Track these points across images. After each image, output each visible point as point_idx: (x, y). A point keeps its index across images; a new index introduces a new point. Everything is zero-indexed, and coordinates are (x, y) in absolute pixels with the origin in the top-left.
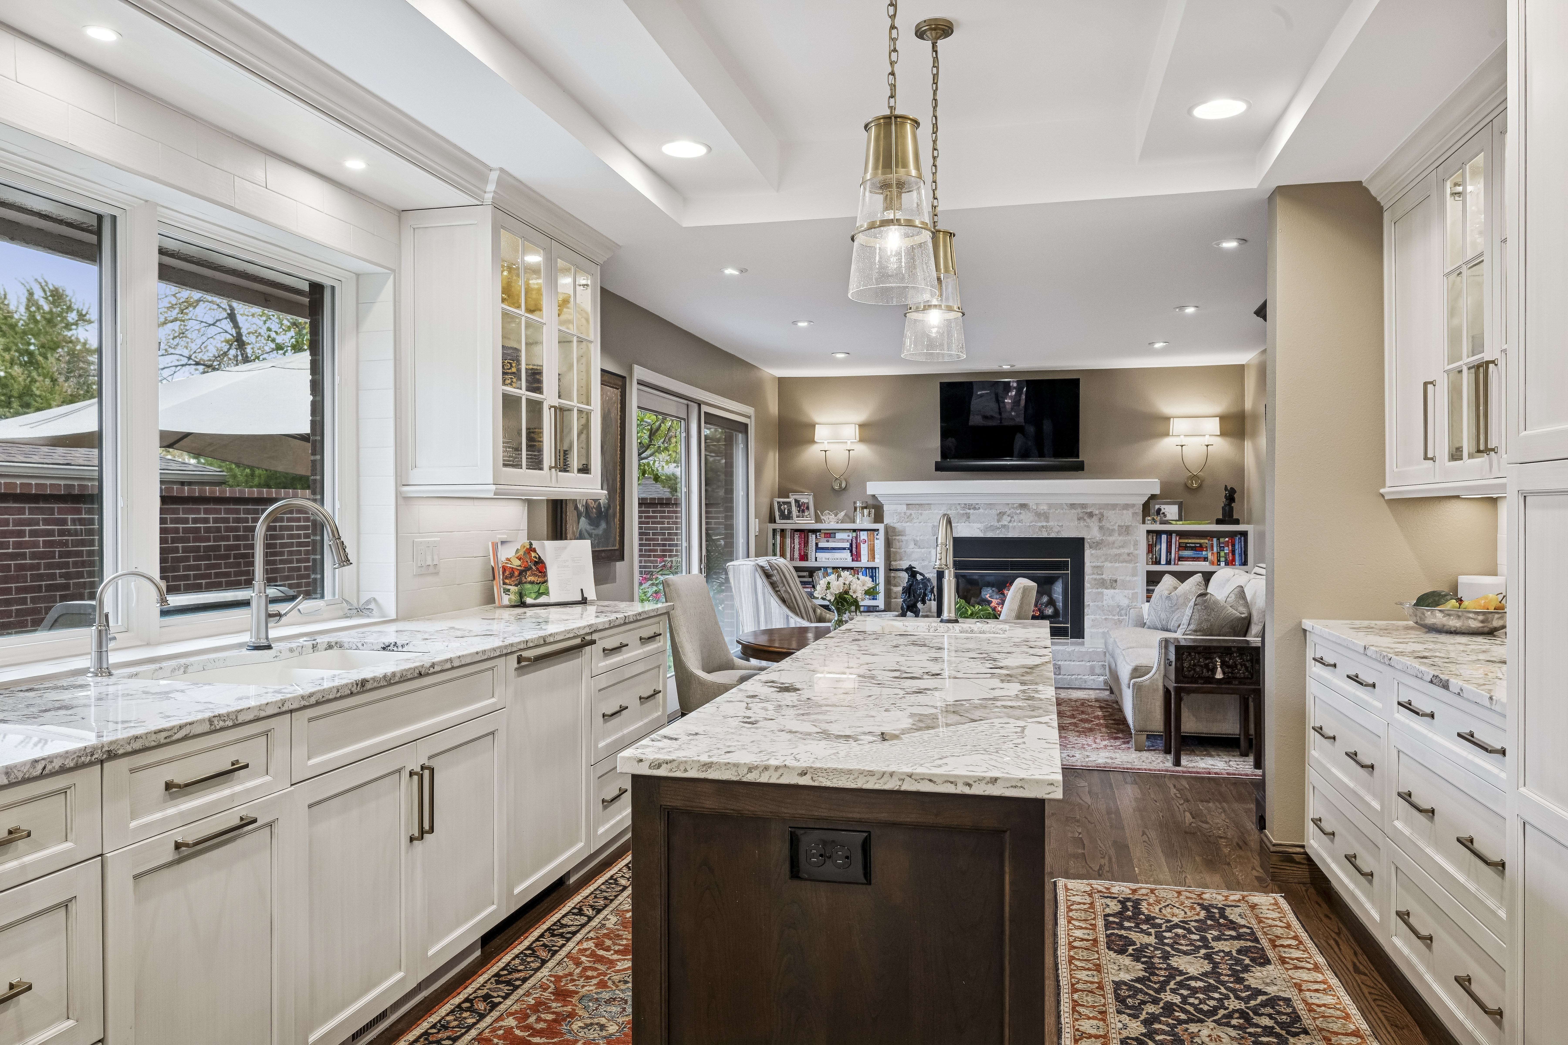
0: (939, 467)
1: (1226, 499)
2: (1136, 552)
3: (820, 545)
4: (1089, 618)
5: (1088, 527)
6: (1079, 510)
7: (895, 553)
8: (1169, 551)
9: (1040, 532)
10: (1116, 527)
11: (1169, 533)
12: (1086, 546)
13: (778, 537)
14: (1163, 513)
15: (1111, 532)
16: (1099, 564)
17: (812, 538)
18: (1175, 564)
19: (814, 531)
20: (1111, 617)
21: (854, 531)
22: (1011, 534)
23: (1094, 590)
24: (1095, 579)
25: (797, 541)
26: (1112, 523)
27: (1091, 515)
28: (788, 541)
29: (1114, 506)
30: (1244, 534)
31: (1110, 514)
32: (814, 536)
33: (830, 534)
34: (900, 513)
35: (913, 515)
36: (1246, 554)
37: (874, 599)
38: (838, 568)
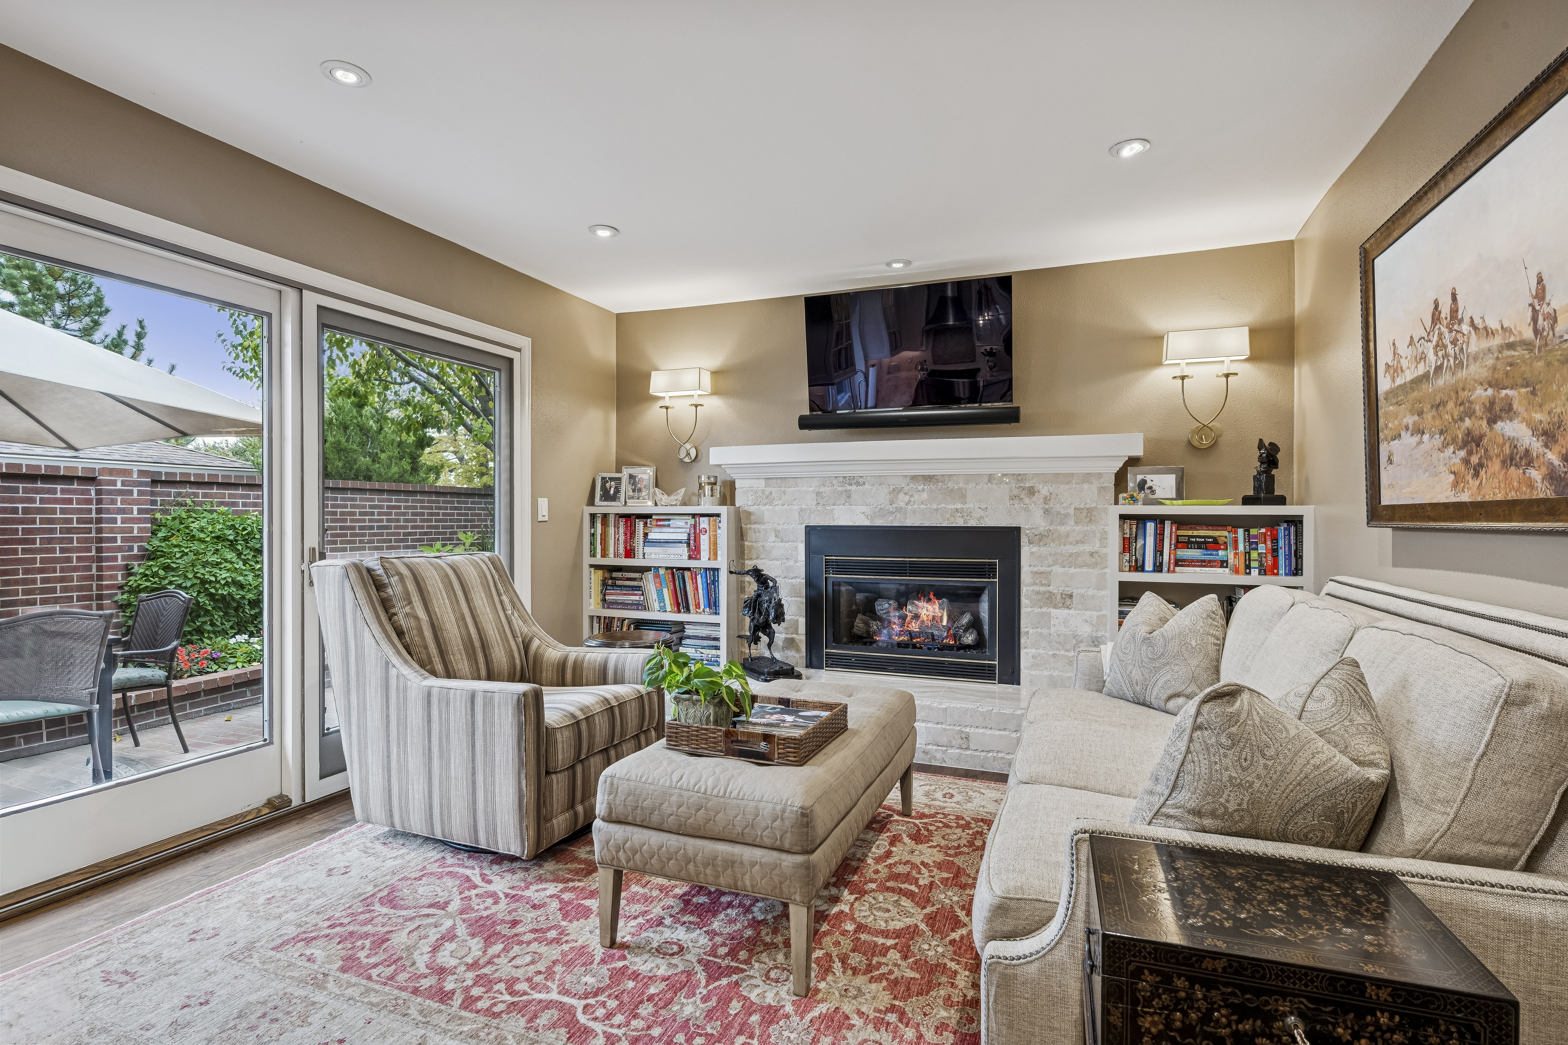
0: (805, 423)
1: (1262, 463)
2: (1104, 550)
3: (651, 536)
4: (1027, 653)
5: (1027, 510)
6: (1013, 484)
7: (751, 548)
8: (1159, 550)
9: (952, 519)
10: (1071, 511)
11: (1160, 520)
12: (1024, 540)
13: (599, 526)
14: (1150, 488)
15: (1063, 518)
16: (1043, 569)
17: (640, 526)
18: (1169, 571)
19: (646, 517)
20: (1062, 652)
21: (694, 516)
22: (909, 523)
23: (1036, 610)
24: (1038, 593)
25: (622, 530)
26: (1065, 505)
27: (1031, 492)
28: (611, 530)
29: (1067, 478)
30: (1296, 522)
31: (1062, 490)
32: (641, 524)
33: (664, 521)
34: (756, 492)
35: (774, 495)
36: (1299, 556)
37: (716, 613)
38: (672, 568)
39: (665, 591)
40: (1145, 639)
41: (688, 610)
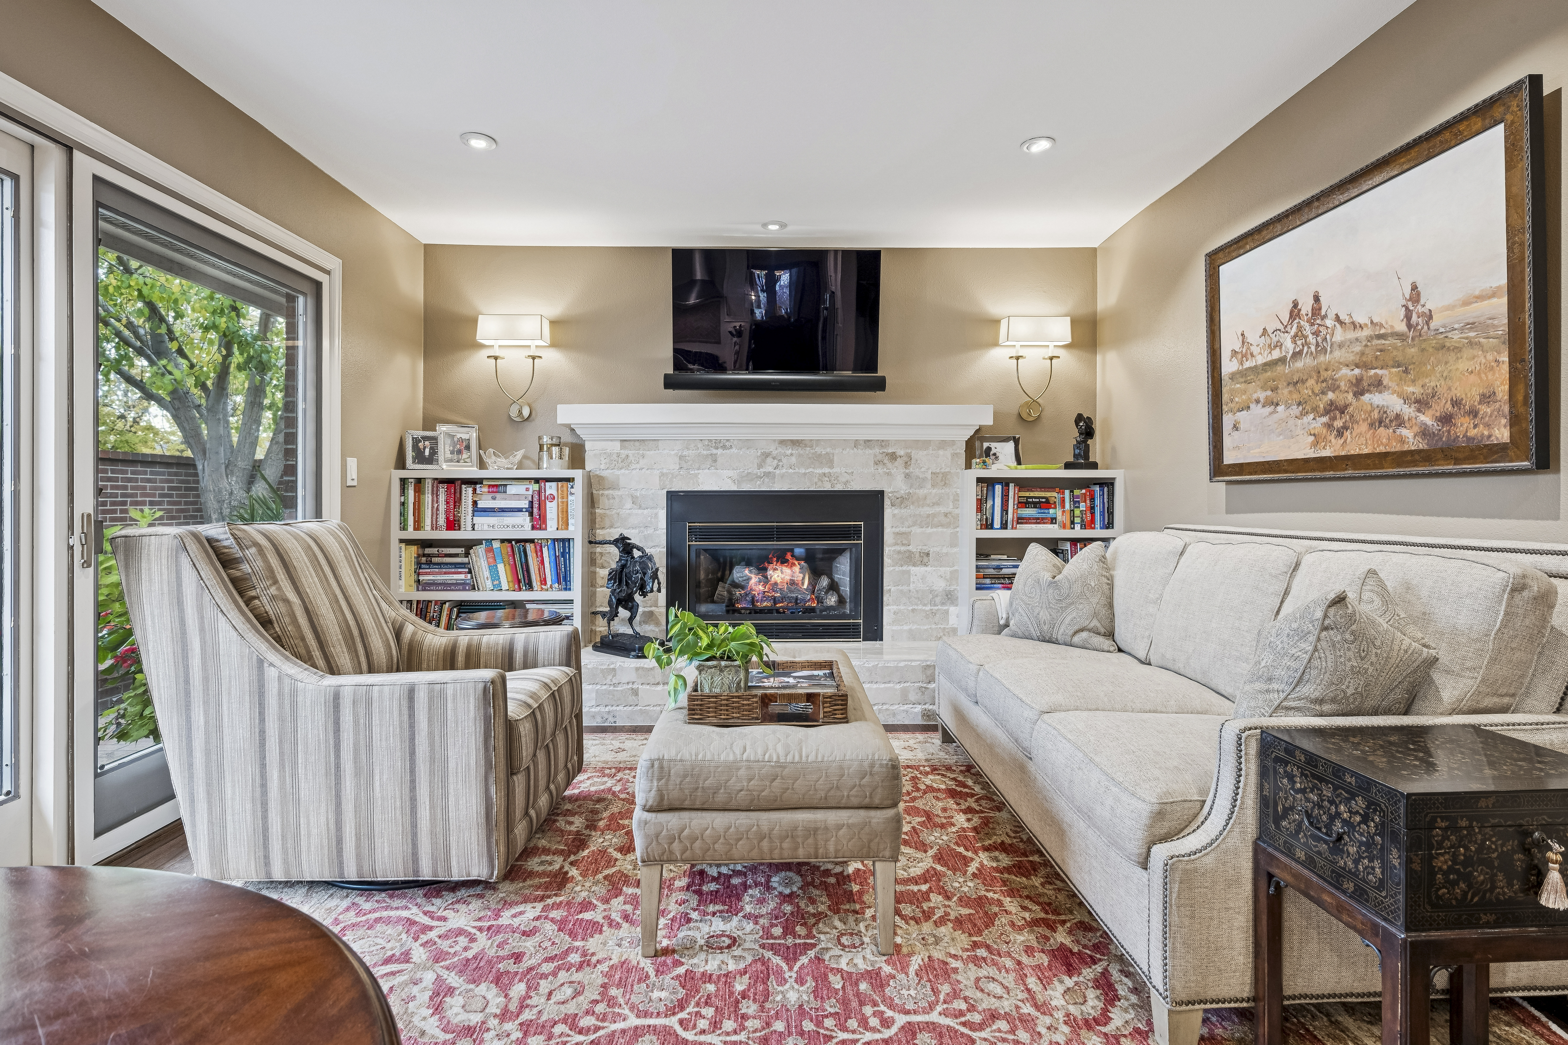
0: (671, 383)
1: (1080, 434)
2: (956, 511)
3: (481, 505)
4: (889, 610)
5: (889, 474)
6: (877, 450)
7: (603, 516)
8: (1005, 509)
9: (820, 483)
10: (929, 476)
11: (1005, 482)
12: (887, 502)
13: (411, 493)
14: (995, 454)
15: (922, 482)
16: (904, 530)
17: (467, 493)
18: (1012, 528)
19: (473, 482)
20: (920, 607)
21: (537, 481)
22: (777, 487)
23: (897, 569)
24: (899, 552)
25: (442, 498)
26: (923, 470)
27: (893, 457)
28: (428, 498)
29: (925, 444)
30: (1108, 484)
31: (919, 455)
32: (470, 490)
33: (498, 486)
34: (611, 455)
35: (631, 458)
36: (1111, 513)
37: (566, 589)
38: (509, 541)
39: (501, 567)
40: (1051, 583)
41: (530, 587)
